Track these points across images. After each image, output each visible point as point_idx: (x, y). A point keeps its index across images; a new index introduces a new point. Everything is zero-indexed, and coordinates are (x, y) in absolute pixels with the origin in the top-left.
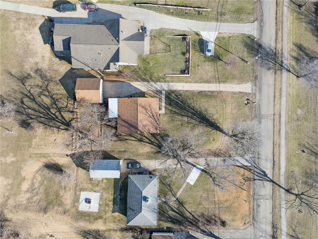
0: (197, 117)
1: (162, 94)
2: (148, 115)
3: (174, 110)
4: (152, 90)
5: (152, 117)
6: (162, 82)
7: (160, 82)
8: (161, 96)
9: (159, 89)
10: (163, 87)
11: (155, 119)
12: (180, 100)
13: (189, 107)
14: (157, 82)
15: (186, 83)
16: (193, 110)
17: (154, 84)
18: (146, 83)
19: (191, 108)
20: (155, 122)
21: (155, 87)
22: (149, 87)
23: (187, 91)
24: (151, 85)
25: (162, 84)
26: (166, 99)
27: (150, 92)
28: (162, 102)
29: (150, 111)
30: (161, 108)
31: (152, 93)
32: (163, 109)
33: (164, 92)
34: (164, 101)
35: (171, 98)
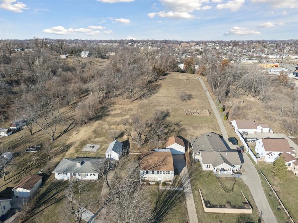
0: (156, 216)
1: (179, 188)
2: (157, 163)
3: (163, 196)
4: (182, 180)
5: (155, 166)
6: (192, 188)
7: (191, 186)
8: (177, 187)
9: (184, 186)
10: (187, 188)
11: (154, 168)
12: (175, 201)
13: (167, 209)
14: (191, 184)
15: (196, 209)
16: (164, 213)
17: (188, 182)
18: (188, 176)
19: (166, 211)
20: (150, 168)
21: (185, 182)
22: (184, 178)
23: (187, 209)
24: (186, 180)
25: (190, 188)
26: (174, 190)
27: (179, 179)
28: (171, 187)
29: (161, 164)
30: (165, 187)
31: (178, 180)
32: (163, 189)
33: (181, 189)
34: (172, 189)
35: (176, 194)
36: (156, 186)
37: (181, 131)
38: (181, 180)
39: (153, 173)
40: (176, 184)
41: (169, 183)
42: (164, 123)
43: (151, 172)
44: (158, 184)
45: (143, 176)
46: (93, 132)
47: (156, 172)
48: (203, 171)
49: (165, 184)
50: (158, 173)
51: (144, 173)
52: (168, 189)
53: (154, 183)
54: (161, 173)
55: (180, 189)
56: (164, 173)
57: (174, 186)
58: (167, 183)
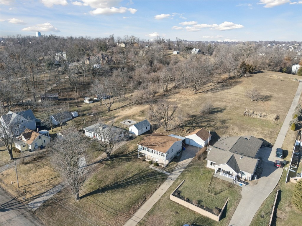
0: (124, 183)
2: (156, 143)
3: (146, 172)
4: (177, 167)
5: (153, 145)
6: (179, 177)
7: (180, 175)
8: (166, 171)
9: (173, 172)
10: (174, 175)
11: (150, 146)
12: (151, 180)
13: (138, 182)
14: (181, 173)
15: (165, 193)
16: (133, 184)
17: (180, 171)
18: (185, 166)
19: (135, 183)
20: (147, 145)
21: (177, 170)
22: (180, 167)
23: (156, 190)
24: (181, 169)
25: (177, 176)
26: (160, 172)
27: (175, 165)
28: (160, 169)
29: (159, 145)
30: (155, 167)
31: (172, 166)
32: (153, 168)
33: (169, 174)
34: (160, 171)
35: (158, 175)
36: (148, 164)
37: (220, 128)
38: (175, 167)
39: (148, 151)
40: (168, 169)
41: (161, 165)
42: (209, 117)
43: (147, 149)
44: (151, 162)
45: (140, 151)
46: (141, 111)
47: (150, 150)
48: (206, 168)
49: (157, 165)
50: (152, 152)
51: (141, 148)
52: (157, 169)
53: (148, 161)
54: (155, 153)
55: (167, 173)
56: (157, 154)
57: (164, 169)
58: (160, 164)
